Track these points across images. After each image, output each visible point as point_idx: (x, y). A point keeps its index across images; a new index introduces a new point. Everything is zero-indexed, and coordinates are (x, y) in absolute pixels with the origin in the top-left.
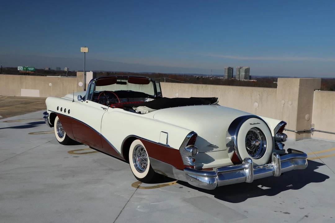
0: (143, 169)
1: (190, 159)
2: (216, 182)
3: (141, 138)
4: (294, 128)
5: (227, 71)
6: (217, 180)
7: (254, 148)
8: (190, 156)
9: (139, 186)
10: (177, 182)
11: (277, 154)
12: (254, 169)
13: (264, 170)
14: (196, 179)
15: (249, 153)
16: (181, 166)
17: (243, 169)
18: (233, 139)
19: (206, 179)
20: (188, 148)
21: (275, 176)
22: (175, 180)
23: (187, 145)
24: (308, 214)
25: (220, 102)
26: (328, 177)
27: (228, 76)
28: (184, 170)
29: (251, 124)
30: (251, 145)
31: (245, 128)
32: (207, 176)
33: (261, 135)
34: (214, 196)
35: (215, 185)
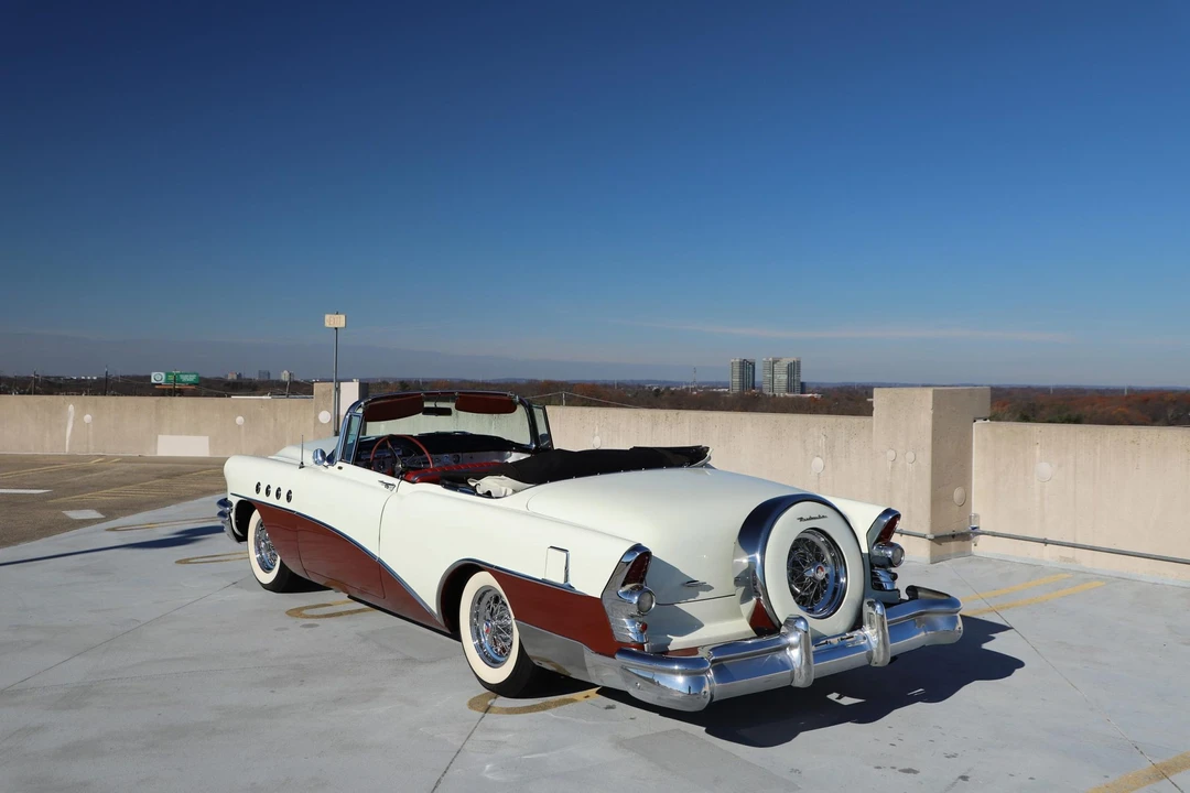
0: (501, 656)
1: (633, 623)
2: (706, 688)
3: (492, 566)
4: (926, 530)
5: (737, 370)
6: (711, 685)
7: (812, 587)
8: (632, 616)
9: (489, 707)
10: (598, 692)
11: (877, 601)
12: (813, 648)
13: (842, 649)
14: (652, 681)
15: (798, 603)
16: (608, 645)
17: (782, 649)
18: (752, 564)
19: (680, 679)
20: (626, 593)
21: (873, 664)
22: (593, 686)
23: (623, 585)
24: (969, 770)
25: (715, 457)
26: (1020, 664)
27: (743, 385)
28: (617, 656)
29: (801, 519)
30: (803, 578)
31: (784, 531)
32: (683, 673)
33: (830, 549)
34: (704, 729)
35: (705, 697)
